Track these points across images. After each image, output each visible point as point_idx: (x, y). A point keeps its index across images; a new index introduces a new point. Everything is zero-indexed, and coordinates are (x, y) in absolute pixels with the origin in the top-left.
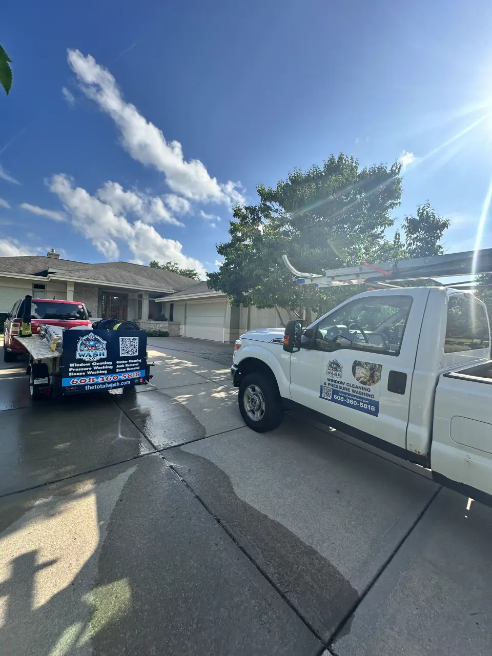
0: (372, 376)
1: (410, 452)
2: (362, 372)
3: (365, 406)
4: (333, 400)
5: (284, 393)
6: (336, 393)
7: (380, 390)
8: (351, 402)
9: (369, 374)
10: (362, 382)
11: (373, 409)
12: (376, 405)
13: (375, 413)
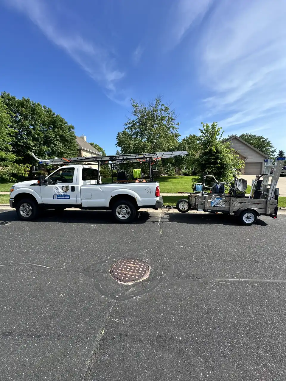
0: (67, 189)
1: (78, 205)
2: (64, 188)
3: (67, 197)
4: (57, 199)
5: (39, 202)
6: (58, 197)
7: (69, 192)
8: (63, 197)
9: (66, 189)
10: (65, 191)
11: (68, 197)
12: (69, 196)
13: (69, 198)
